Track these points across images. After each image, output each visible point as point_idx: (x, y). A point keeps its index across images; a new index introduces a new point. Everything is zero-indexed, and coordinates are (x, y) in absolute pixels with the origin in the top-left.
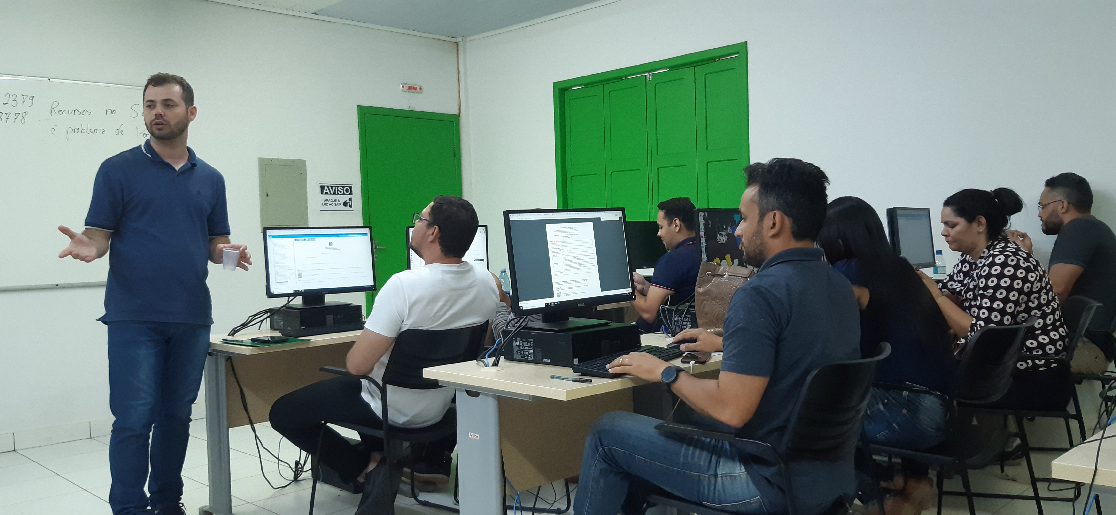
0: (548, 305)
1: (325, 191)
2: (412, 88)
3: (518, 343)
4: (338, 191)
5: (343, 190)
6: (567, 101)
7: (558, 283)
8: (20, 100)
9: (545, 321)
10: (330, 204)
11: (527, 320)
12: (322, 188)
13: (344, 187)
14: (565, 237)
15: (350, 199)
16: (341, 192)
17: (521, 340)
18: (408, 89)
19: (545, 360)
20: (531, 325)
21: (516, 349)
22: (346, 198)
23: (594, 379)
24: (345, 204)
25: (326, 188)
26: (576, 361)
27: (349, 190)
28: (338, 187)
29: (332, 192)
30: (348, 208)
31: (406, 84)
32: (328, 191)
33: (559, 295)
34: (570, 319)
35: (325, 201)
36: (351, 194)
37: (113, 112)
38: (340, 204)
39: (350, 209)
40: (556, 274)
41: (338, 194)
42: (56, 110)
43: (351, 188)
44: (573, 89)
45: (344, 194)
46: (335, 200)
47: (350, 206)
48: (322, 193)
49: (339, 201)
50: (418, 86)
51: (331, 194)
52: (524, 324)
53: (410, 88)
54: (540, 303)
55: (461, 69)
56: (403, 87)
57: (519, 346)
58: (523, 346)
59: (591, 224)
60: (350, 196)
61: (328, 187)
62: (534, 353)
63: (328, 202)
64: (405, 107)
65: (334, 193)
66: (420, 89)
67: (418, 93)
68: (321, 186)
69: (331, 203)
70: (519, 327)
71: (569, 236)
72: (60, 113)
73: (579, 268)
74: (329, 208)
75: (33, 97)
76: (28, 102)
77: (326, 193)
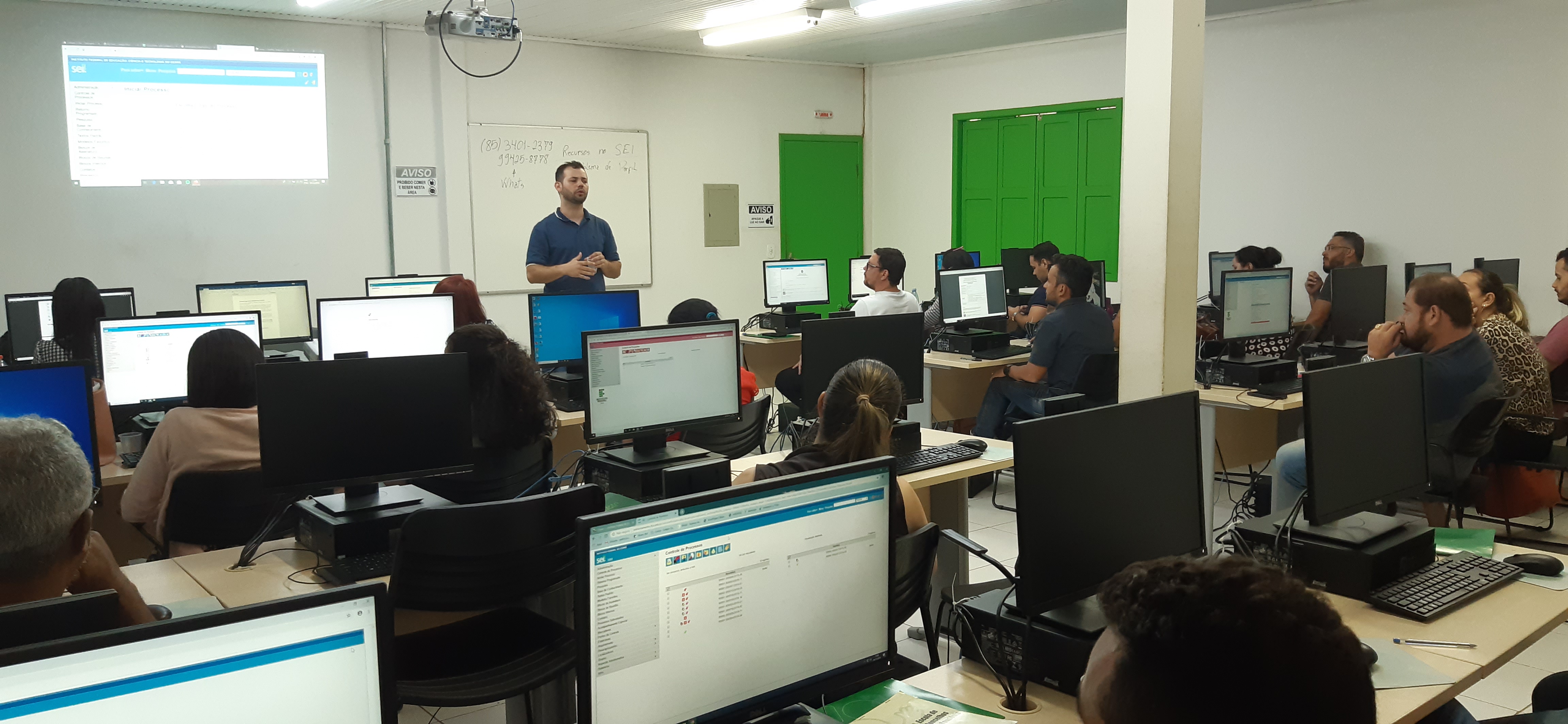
0: (959, 321)
1: (752, 211)
2: (824, 115)
3: (940, 341)
4: (762, 210)
5: (766, 209)
6: (965, 133)
7: (964, 309)
8: (543, 145)
9: (956, 330)
10: (756, 222)
11: (945, 329)
12: (750, 208)
13: (766, 207)
14: (969, 283)
15: (771, 217)
16: (764, 211)
17: (943, 340)
18: (821, 116)
19: (955, 351)
20: (948, 331)
21: (939, 345)
22: (768, 216)
23: (983, 360)
24: (767, 221)
25: (753, 208)
26: (973, 351)
27: (770, 209)
28: (762, 207)
29: (758, 212)
30: (769, 225)
31: (819, 111)
32: (755, 211)
33: (965, 316)
34: (970, 329)
35: (752, 219)
36: (772, 212)
37: (604, 151)
38: (763, 222)
39: (771, 225)
40: (963, 304)
41: (762, 213)
42: (567, 152)
43: (772, 207)
44: (970, 120)
45: (767, 212)
46: (760, 219)
47: (771, 223)
48: (750, 212)
49: (763, 219)
50: (829, 112)
51: (757, 213)
52: (944, 331)
53: (822, 115)
54: (954, 320)
55: (867, 92)
56: (816, 114)
57: (941, 343)
58: (943, 343)
59: (984, 275)
60: (771, 215)
61: (755, 207)
62: (949, 347)
63: (755, 220)
64: (817, 132)
65: (760, 212)
66: (831, 115)
67: (829, 118)
68: (750, 207)
69: (756, 220)
70: (941, 333)
71: (971, 283)
72: (570, 154)
73: (976, 300)
74: (755, 225)
75: (552, 142)
76: (549, 146)
77: (753, 212)
